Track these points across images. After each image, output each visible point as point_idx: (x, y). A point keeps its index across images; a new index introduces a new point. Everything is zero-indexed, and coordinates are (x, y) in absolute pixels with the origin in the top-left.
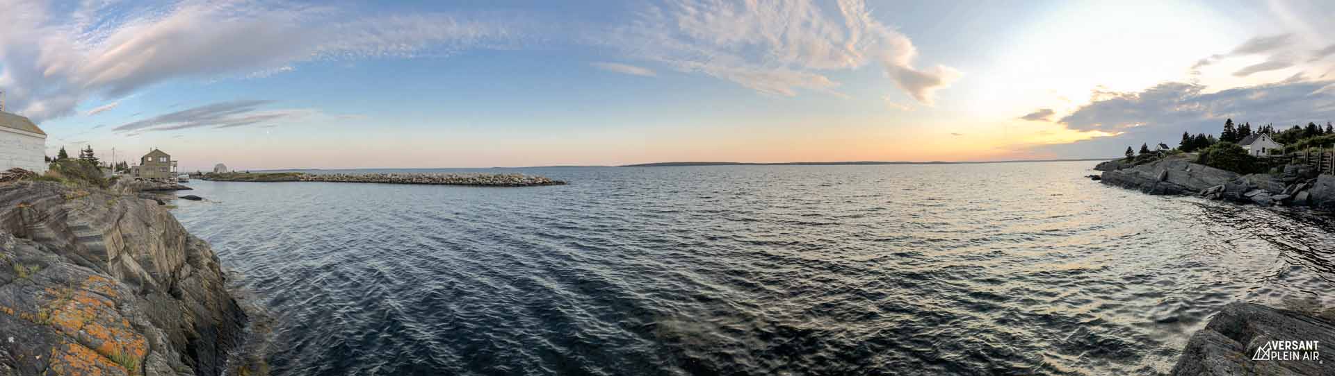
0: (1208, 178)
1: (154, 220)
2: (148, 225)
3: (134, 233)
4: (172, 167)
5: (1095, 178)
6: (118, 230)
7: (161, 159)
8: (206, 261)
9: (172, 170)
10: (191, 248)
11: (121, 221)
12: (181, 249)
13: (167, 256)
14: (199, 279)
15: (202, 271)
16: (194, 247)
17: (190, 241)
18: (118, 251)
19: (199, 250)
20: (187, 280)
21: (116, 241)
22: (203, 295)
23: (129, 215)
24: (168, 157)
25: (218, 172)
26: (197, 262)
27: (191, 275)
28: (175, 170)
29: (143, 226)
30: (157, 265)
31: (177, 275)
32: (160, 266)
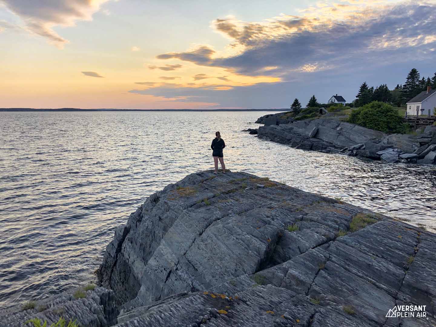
0: (354, 137)
5: (252, 132)
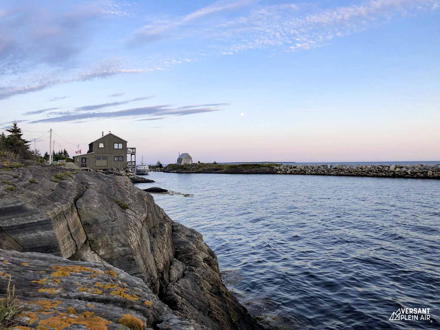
1: (131, 201)
2: (124, 208)
3: (102, 218)
4: (129, 156)
6: (76, 215)
7: (116, 146)
8: (201, 257)
9: (129, 159)
10: (179, 239)
11: (80, 200)
12: (168, 241)
13: (152, 250)
14: (196, 280)
15: (199, 269)
16: (183, 238)
17: (178, 231)
18: (76, 246)
19: (191, 243)
20: (180, 282)
21: (73, 231)
22: (205, 301)
23: (93, 192)
24: (124, 143)
25: (182, 164)
26: (189, 258)
27: (184, 275)
28: (133, 160)
29: (116, 208)
30: (141, 262)
31: (166, 276)
32: (145, 264)
